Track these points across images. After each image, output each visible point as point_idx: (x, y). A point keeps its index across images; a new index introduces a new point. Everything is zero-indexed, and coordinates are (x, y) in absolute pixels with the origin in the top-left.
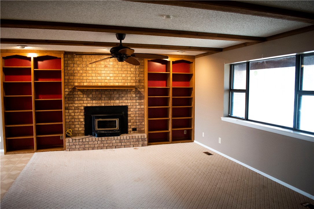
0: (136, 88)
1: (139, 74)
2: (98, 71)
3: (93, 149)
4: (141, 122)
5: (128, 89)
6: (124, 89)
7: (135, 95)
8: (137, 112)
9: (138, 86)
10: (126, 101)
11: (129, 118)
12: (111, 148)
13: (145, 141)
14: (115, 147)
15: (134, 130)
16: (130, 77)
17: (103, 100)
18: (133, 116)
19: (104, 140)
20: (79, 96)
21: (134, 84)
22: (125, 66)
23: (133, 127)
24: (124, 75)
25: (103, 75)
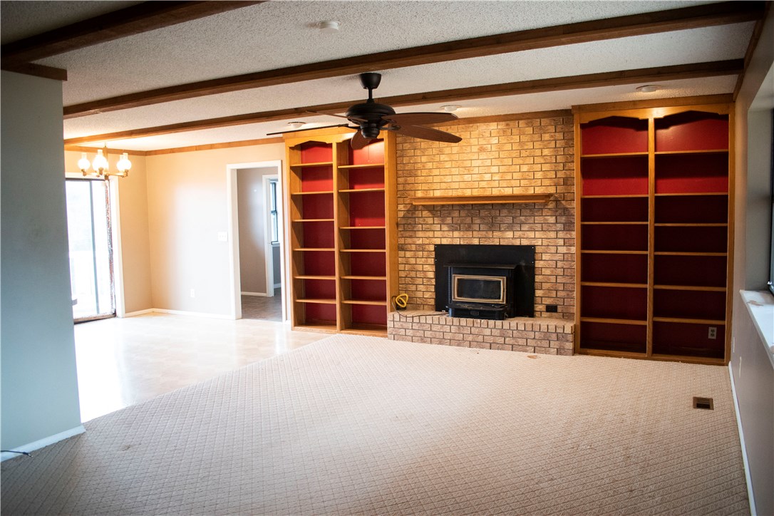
0: (557, 201)
1: (566, 162)
2: (465, 162)
3: (440, 343)
4: (571, 291)
5: (535, 203)
6: (526, 204)
7: (554, 217)
8: (560, 264)
9: (564, 193)
10: (531, 235)
11: (538, 278)
12: (481, 348)
13: (567, 341)
14: (489, 345)
15: (551, 309)
16: (541, 173)
17: (475, 231)
18: (548, 272)
19: (465, 324)
20: (424, 220)
21: (552, 190)
22: (528, 143)
23: (548, 302)
24: (525, 168)
25: (476, 170)
